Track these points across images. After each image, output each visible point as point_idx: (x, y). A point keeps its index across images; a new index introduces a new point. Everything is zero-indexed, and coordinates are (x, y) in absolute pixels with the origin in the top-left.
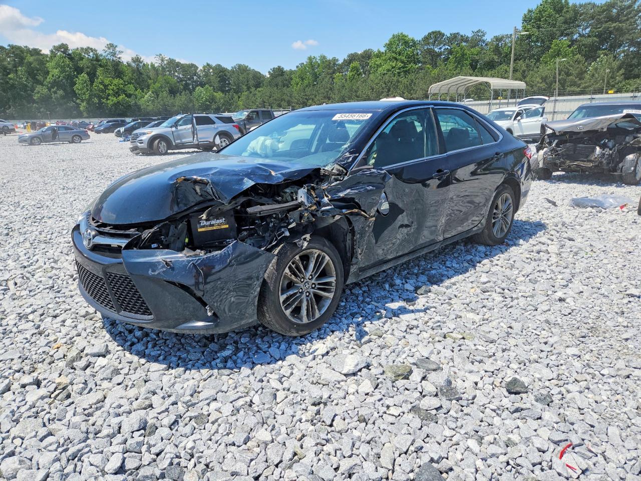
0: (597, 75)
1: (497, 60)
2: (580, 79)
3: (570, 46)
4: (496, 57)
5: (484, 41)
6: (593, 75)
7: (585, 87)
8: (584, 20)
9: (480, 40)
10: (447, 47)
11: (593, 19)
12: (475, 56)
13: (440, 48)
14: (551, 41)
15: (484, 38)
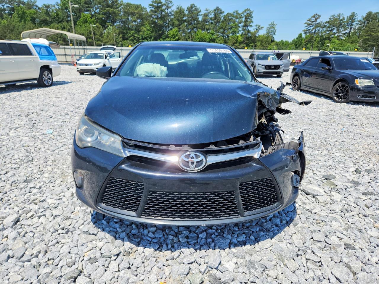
0: (109, 36)
1: (49, 20)
2: (102, 38)
3: (91, 18)
4: (48, 18)
5: (37, 6)
6: (108, 36)
7: (105, 42)
8: (95, 4)
9: (33, 5)
10: (8, 5)
11: (100, 4)
12: (33, 15)
13: (3, 6)
14: (80, 13)
15: (36, 4)
